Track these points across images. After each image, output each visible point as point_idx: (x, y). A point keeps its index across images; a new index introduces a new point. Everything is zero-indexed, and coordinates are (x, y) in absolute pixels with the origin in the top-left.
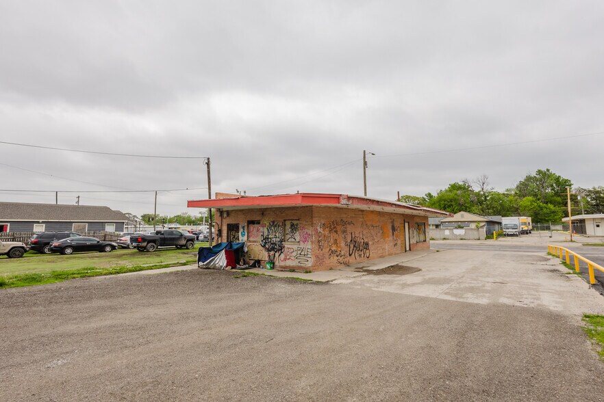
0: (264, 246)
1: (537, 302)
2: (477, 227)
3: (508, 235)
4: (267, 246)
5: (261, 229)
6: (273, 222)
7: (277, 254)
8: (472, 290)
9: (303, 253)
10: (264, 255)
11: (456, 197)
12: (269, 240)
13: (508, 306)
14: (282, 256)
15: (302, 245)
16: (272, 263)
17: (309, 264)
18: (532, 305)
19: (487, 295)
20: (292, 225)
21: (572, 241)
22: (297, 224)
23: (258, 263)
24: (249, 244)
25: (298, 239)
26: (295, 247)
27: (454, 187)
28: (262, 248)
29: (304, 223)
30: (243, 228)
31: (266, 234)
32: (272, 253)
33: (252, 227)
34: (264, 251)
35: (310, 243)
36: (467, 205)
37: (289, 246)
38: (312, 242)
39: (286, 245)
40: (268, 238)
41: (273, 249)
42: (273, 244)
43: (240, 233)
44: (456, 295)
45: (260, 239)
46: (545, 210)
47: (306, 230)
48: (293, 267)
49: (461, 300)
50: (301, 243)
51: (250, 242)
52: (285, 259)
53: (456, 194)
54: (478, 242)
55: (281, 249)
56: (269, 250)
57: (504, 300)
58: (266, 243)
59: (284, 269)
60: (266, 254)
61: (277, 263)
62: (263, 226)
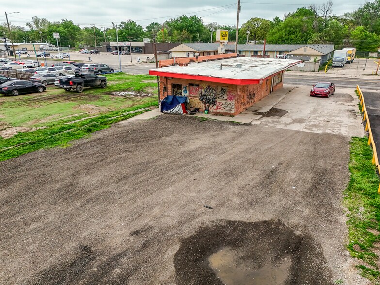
0: (202, 100)
1: (339, 131)
2: (315, 61)
3: (336, 67)
4: (204, 100)
5: (200, 90)
6: (209, 87)
7: (211, 106)
8: (315, 126)
9: (229, 106)
10: (202, 106)
11: (301, 23)
12: (206, 97)
13: (329, 134)
14: (215, 107)
15: (229, 102)
16: (207, 109)
17: (233, 112)
18: (337, 133)
19: (321, 128)
20: (222, 89)
21: (376, 74)
22: (226, 89)
23: (197, 110)
24: (190, 98)
25: (226, 98)
26: (224, 102)
27: (302, 12)
28: (200, 101)
29: (231, 89)
30: (185, 88)
31: (203, 93)
32: (207, 104)
33: (191, 88)
34: (201, 103)
35: (234, 100)
36: (308, 31)
37: (220, 102)
38: (235, 100)
39: (218, 101)
40: (205, 96)
41: (208, 102)
42: (208, 99)
43: (183, 91)
44: (309, 129)
45: (199, 96)
46: (369, 40)
47: (232, 94)
48: (222, 113)
49: (312, 132)
50: (229, 100)
51: (191, 97)
52: (217, 109)
53: (302, 20)
54: (313, 74)
55: (214, 103)
56: (205, 103)
57: (328, 131)
58: (203, 98)
59: (215, 114)
60: (203, 105)
61: (211, 110)
62: (202, 88)
